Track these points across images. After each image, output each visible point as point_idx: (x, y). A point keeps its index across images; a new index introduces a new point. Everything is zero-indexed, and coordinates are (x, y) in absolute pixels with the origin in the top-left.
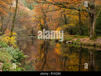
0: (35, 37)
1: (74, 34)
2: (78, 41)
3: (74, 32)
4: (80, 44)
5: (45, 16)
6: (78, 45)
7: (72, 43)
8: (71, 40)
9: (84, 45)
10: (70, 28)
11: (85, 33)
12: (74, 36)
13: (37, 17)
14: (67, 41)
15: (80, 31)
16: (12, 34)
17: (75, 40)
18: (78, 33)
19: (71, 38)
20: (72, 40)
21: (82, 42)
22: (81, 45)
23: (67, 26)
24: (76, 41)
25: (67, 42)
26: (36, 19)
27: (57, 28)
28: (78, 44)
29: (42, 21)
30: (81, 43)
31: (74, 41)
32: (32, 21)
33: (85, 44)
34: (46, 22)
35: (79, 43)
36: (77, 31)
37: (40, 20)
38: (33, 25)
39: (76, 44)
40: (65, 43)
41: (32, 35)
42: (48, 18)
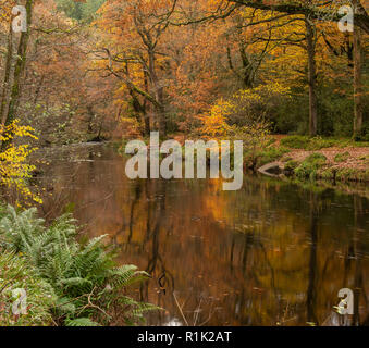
1: (284, 132)
2: (315, 161)
3: (284, 122)
4: (326, 178)
5: (151, 48)
6: (318, 182)
7: (289, 172)
8: (278, 157)
9: (350, 181)
13: (113, 53)
14: (263, 164)
17: (301, 157)
19: (278, 147)
20: (286, 156)
21: (335, 167)
22: (334, 179)
23: (257, 92)
24: (308, 164)
25: (261, 170)
26: (109, 63)
27: (211, 103)
28: (317, 177)
29: (136, 73)
30: (334, 172)
31: (296, 164)
32: (89, 75)
33: (352, 177)
34: (155, 79)
35: (326, 173)
37: (126, 67)
38: (93, 92)
39: (307, 176)
40: (251, 172)
41: (88, 136)
42: (160, 59)
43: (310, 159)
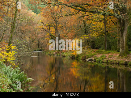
0: (42, 52)
1: (97, 48)
2: (102, 58)
4: (105, 63)
5: (56, 22)
7: (95, 60)
8: (93, 56)
10: (92, 40)
11: (112, 47)
12: (97, 50)
13: (45, 23)
14: (87, 58)
15: (106, 43)
16: (10, 48)
17: (99, 56)
18: (103, 47)
19: (93, 53)
20: (95, 56)
22: (107, 63)
25: (87, 60)
26: (44, 27)
28: (102, 62)
29: (53, 29)
30: (108, 61)
31: (97, 58)
32: (38, 30)
33: (112, 62)
34: (58, 32)
35: (105, 61)
36: (102, 44)
37: (49, 28)
38: (39, 35)
39: (100, 62)
40: (84, 61)
41: (38, 49)
42: (60, 25)
43: (101, 57)
